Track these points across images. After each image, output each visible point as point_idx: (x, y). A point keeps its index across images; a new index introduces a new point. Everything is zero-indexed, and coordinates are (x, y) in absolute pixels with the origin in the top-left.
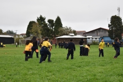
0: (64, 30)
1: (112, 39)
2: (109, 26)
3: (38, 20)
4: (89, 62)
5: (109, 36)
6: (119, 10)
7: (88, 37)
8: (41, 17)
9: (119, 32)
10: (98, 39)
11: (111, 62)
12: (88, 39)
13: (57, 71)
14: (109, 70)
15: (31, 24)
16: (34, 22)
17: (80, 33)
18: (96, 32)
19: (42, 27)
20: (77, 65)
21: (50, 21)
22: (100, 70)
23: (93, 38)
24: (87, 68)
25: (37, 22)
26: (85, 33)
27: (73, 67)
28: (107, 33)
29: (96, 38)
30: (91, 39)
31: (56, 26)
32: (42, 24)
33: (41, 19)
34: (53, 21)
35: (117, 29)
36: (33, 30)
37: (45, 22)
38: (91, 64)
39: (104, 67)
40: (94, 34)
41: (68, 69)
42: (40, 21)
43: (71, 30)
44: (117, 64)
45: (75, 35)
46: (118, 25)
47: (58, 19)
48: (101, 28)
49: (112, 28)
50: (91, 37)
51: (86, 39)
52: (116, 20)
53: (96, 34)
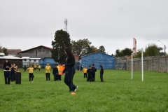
1: (56, 61)
2: (53, 43)
4: (23, 93)
5: (53, 57)
6: (66, 22)
7: (23, 58)
10: (37, 61)
11: (53, 94)
12: (24, 61)
14: (48, 104)
17: (12, 52)
18: (35, 52)
20: (5, 97)
22: (36, 105)
23: (30, 60)
24: (19, 102)
26: (20, 53)
28: (50, 53)
29: (35, 60)
30: (28, 61)
38: (24, 96)
39: (42, 101)
40: (32, 54)
44: (60, 96)
45: (6, 54)
46: (65, 42)
48: (41, 47)
49: (57, 46)
50: (28, 58)
51: (22, 60)
52: (62, 36)
53: (35, 54)
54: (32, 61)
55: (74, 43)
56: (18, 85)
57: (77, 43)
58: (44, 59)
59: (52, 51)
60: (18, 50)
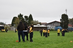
0: (34, 22)
1: (62, 27)
2: (61, 20)
3: (19, 16)
4: (49, 41)
5: (61, 26)
6: (66, 10)
7: (48, 26)
8: (20, 14)
9: (66, 23)
10: (54, 28)
11: (62, 41)
12: (48, 28)
13: (30, 46)
14: (60, 46)
15: (15, 18)
16: (16, 17)
17: (43, 24)
19: (21, 20)
20: (41, 43)
21: (26, 17)
22: (55, 46)
23: (51, 27)
24: (48, 45)
25: (18, 17)
26: (46, 24)
27: (39, 44)
28: (60, 24)
29: (53, 27)
30: (50, 28)
31: (29, 20)
32: (21, 18)
33: (20, 16)
34: (27, 17)
35: (66, 22)
36: (15, 22)
37: (22, 17)
38: (50, 42)
39: (58, 44)
41: (37, 45)
42: (20, 17)
43: (38, 22)
44: (66, 43)
45: (41, 25)
46: (66, 19)
47: (31, 16)
48: (56, 21)
49: (62, 21)
50: (50, 26)
52: (64, 17)
53: (53, 24)
54: (52, 28)
55: (70, 19)
56: (46, 38)
57: (72, 19)
58: (57, 27)
59: (60, 23)
60: (45, 23)
